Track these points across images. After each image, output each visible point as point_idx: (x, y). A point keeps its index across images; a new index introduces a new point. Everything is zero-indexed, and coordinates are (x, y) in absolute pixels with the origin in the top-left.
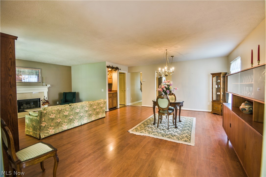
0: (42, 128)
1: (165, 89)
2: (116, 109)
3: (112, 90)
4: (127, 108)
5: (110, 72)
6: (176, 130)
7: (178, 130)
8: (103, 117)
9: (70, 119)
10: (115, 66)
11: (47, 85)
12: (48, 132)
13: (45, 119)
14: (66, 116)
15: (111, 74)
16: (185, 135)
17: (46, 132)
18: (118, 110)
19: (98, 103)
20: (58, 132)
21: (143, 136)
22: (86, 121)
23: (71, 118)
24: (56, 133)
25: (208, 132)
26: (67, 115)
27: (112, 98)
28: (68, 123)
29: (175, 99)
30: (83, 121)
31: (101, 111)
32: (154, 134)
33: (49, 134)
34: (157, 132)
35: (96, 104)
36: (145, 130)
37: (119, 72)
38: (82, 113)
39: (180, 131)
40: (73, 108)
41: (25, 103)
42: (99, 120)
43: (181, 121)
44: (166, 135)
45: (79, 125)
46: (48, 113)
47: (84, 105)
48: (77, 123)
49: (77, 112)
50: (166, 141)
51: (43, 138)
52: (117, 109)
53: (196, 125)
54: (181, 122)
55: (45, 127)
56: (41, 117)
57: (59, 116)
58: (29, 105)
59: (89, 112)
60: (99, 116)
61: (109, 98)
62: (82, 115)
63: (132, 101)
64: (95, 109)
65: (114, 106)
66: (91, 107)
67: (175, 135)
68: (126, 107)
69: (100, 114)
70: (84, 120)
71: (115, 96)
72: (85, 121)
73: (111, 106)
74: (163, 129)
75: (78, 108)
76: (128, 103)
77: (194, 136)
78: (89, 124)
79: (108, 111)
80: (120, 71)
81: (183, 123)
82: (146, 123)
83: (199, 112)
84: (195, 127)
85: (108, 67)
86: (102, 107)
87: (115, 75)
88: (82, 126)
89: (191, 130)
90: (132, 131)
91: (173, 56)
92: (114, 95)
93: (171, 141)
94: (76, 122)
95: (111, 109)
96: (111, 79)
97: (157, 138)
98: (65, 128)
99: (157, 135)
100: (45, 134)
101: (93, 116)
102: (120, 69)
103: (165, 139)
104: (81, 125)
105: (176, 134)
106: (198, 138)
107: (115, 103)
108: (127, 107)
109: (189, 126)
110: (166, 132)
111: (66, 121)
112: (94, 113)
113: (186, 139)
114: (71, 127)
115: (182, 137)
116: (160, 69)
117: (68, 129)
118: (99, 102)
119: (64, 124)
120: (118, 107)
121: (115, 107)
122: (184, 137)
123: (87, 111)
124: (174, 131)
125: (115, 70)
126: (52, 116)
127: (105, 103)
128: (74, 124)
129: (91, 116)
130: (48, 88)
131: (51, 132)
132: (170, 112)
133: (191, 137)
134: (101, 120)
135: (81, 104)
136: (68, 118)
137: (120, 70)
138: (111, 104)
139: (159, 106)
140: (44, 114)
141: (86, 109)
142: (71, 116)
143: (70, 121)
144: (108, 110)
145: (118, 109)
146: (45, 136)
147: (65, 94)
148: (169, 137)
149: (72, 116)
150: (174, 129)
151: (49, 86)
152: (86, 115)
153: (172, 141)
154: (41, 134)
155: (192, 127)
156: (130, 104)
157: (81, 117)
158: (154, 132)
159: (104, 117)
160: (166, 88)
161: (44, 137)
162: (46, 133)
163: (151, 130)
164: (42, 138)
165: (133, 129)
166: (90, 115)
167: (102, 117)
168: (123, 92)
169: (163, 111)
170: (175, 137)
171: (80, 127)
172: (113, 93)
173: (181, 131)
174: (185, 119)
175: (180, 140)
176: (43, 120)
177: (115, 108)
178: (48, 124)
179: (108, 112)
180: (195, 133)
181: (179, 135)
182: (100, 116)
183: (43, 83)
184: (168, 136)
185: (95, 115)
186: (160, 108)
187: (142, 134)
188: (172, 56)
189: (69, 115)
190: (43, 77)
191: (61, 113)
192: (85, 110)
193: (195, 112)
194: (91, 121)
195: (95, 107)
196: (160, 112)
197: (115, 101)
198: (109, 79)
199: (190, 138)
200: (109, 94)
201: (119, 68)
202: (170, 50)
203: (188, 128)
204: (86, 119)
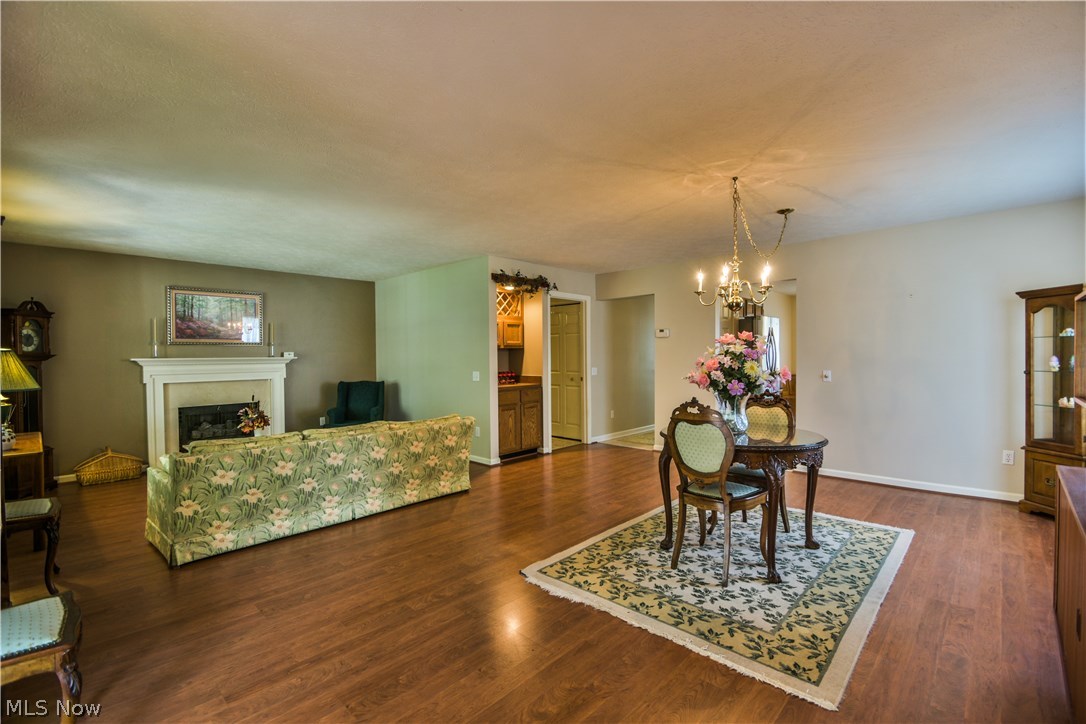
0: (180, 522)
1: (718, 375)
2: (535, 457)
3: (523, 375)
4: (590, 454)
5: (513, 298)
6: (766, 595)
7: (777, 596)
8: (459, 489)
9: (302, 491)
10: (529, 272)
11: (282, 355)
12: (208, 539)
13: (191, 488)
14: (285, 481)
15: (519, 308)
16: (806, 632)
17: (200, 539)
18: (545, 463)
19: (432, 429)
20: (251, 542)
21: (582, 604)
22: (378, 502)
23: (308, 489)
24: (240, 546)
25: (961, 626)
26: (288, 478)
27: (518, 408)
28: (294, 508)
29: (791, 427)
30: (363, 502)
31: (449, 464)
32: (636, 601)
33: (210, 550)
34: (660, 592)
35: (420, 434)
36: (606, 574)
37: (552, 299)
38: (355, 471)
39: (789, 604)
40: (315, 449)
41: (209, 418)
42: (440, 503)
43: (816, 546)
44: (700, 618)
45: (344, 520)
46: (202, 465)
47: (364, 438)
48: (337, 511)
49: (332, 466)
50: (683, 651)
51: (186, 561)
52: (540, 459)
53: (902, 573)
54: (819, 552)
55: (192, 519)
56: (176, 481)
57: (252, 480)
58: (220, 426)
59: (392, 469)
60: (437, 485)
61: (503, 407)
62: (356, 479)
63: (617, 424)
64: (417, 457)
65: (527, 444)
66: (398, 445)
67: (745, 626)
68: (587, 449)
69: (442, 477)
70: (369, 500)
71: (529, 402)
72: (373, 503)
73: (514, 446)
74: (697, 582)
75: (339, 450)
76: (596, 432)
77: (864, 640)
78: (391, 516)
79: (495, 466)
80: (554, 293)
81: (826, 558)
82: (628, 538)
83: (949, 498)
84: (887, 590)
85: (499, 278)
86: (452, 448)
87: (534, 313)
88: (358, 526)
89: (857, 605)
90: (540, 571)
91: (788, 211)
92: (525, 399)
93: (707, 658)
94: (331, 505)
95: (507, 458)
96: (515, 329)
97: (644, 626)
98: (280, 527)
99: (651, 611)
100: (194, 548)
101: (408, 486)
102: (552, 285)
103: (681, 643)
104: (354, 519)
105: (758, 618)
106: (879, 658)
107: (533, 432)
108: (590, 452)
109: (852, 581)
110: (708, 598)
111: (283, 499)
112: (416, 472)
113: (801, 657)
114: (308, 526)
115: (783, 643)
116: (700, 277)
117: (296, 531)
118: (436, 427)
119: (276, 510)
120: (548, 448)
121: (528, 447)
122: (798, 642)
123: (379, 464)
124: (756, 598)
125: (531, 291)
126: (223, 477)
127: (466, 433)
128: (320, 513)
129: (434, 477)
130: (287, 365)
131: (222, 541)
132: (735, 496)
133: (836, 647)
134: (446, 502)
135: (352, 433)
136: (294, 488)
137: (555, 287)
138: (511, 437)
139: (680, 464)
140: (186, 469)
141: (373, 455)
142: (305, 480)
143: (305, 503)
144: (495, 460)
145: (545, 458)
146: (193, 554)
147: (346, 389)
148: (710, 631)
149: (309, 480)
150: (757, 585)
151: (289, 356)
152: (377, 479)
153: (714, 657)
154: (177, 547)
155: (868, 586)
156: (603, 438)
157: (354, 489)
158: (645, 591)
159: (466, 492)
160: (729, 373)
161: (189, 558)
162: (201, 544)
163: (635, 578)
164: (179, 564)
165: (552, 563)
166: (396, 482)
167: (454, 491)
168: (573, 383)
169: (702, 488)
170: (740, 638)
171: (350, 528)
172: (521, 389)
173: (795, 601)
174: (846, 535)
175: (767, 657)
176: (186, 491)
177: (533, 453)
178: (205, 509)
179: (498, 469)
180: (876, 626)
181: (768, 627)
182: (445, 486)
183: (269, 345)
184: (704, 627)
185: (418, 481)
186: (684, 471)
187: (577, 596)
188: (782, 212)
189: (297, 478)
190: (269, 325)
191: (259, 468)
192: (372, 458)
193: (925, 496)
194: (398, 504)
195: (416, 449)
196: (690, 489)
197: (529, 424)
198: (510, 328)
199: (831, 653)
200: (500, 391)
201: (551, 281)
202: (760, 180)
203: (845, 588)
204: (376, 495)
